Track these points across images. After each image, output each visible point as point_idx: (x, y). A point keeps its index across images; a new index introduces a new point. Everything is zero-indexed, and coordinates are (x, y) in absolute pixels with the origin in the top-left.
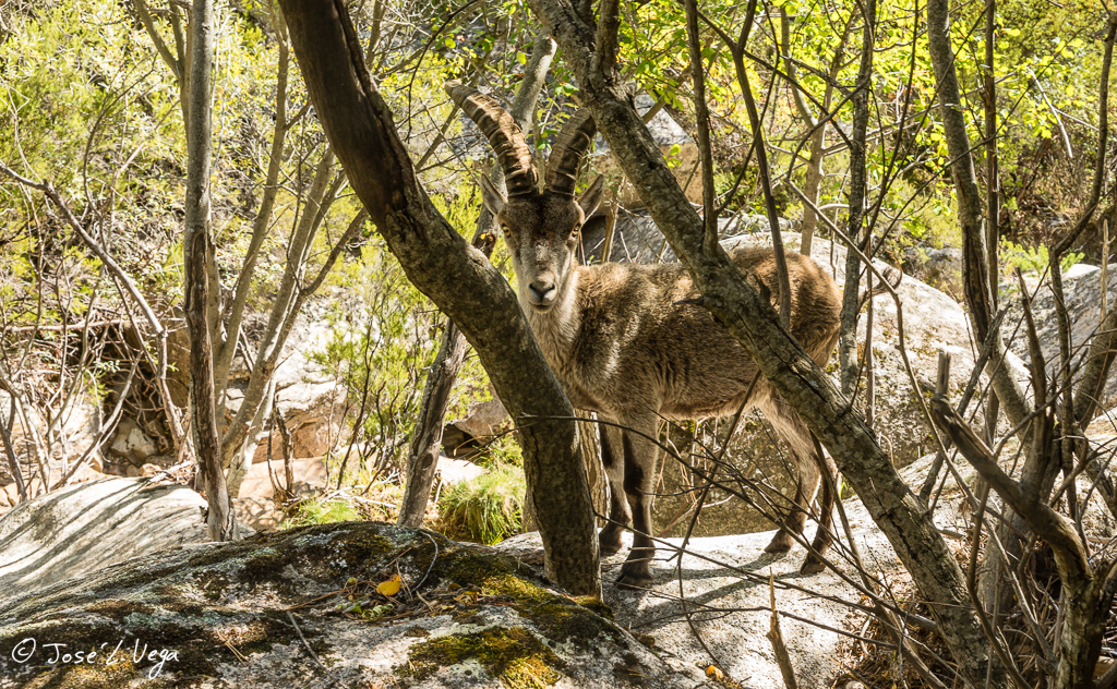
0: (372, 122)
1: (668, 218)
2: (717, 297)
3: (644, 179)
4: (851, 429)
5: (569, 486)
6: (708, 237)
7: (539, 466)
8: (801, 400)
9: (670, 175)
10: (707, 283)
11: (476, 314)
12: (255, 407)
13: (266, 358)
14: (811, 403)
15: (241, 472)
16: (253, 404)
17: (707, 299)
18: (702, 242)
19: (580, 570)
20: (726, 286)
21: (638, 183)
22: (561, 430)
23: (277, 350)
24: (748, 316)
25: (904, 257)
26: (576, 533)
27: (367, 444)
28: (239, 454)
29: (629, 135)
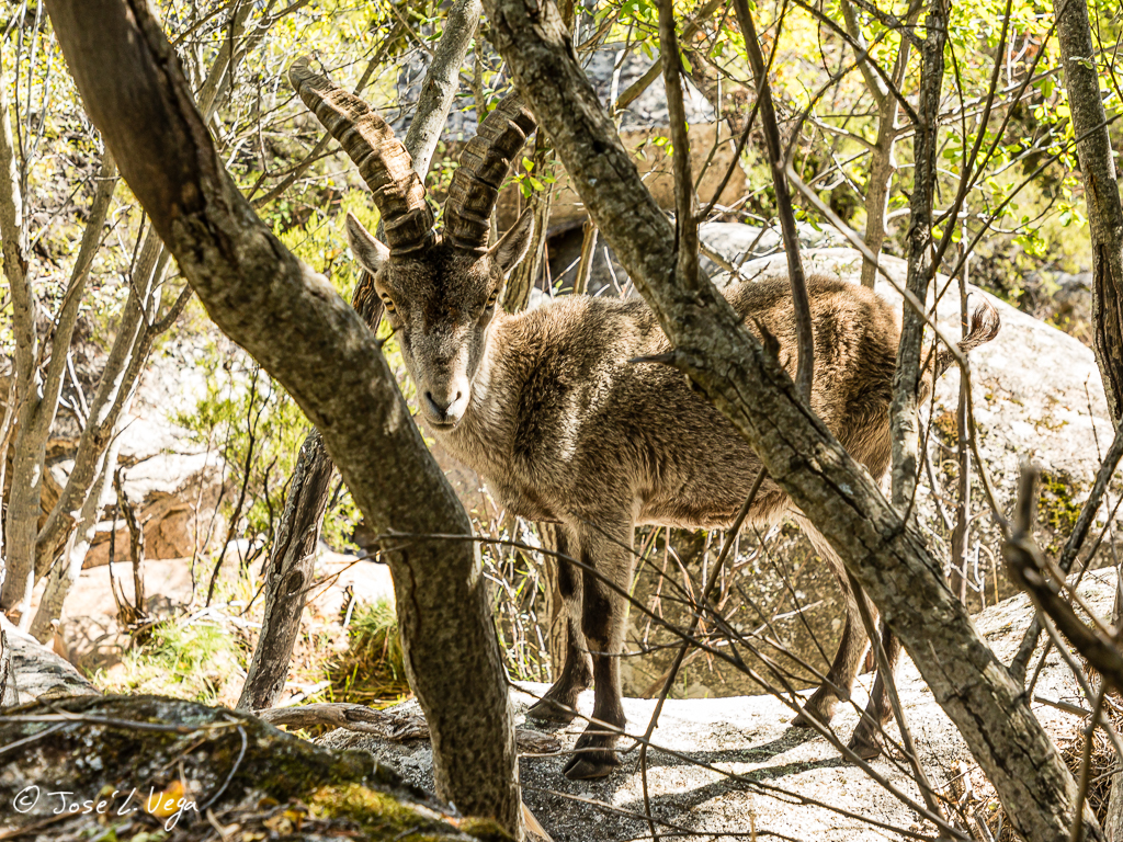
0: (151, 75)
1: (622, 229)
2: (696, 351)
3: (585, 167)
4: (903, 561)
5: (465, 641)
6: (683, 259)
7: (418, 611)
8: (825, 513)
9: (627, 162)
10: (682, 330)
11: (316, 375)
12: (83, 491)
13: (100, 423)
14: (840, 518)
15: (66, 583)
16: (81, 486)
17: (680, 355)
18: (674, 266)
19: (484, 768)
20: (710, 334)
21: (577, 173)
22: (452, 555)
23: (116, 411)
24: (744, 381)
25: (1023, 285)
26: (476, 711)
27: (251, 542)
28: (62, 557)
29: (563, 99)
